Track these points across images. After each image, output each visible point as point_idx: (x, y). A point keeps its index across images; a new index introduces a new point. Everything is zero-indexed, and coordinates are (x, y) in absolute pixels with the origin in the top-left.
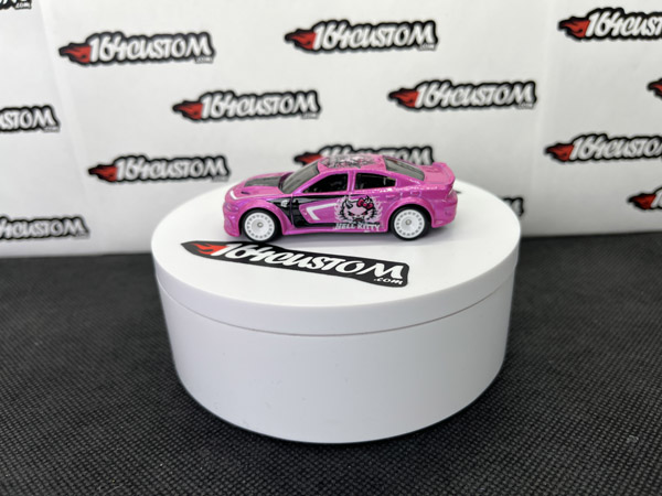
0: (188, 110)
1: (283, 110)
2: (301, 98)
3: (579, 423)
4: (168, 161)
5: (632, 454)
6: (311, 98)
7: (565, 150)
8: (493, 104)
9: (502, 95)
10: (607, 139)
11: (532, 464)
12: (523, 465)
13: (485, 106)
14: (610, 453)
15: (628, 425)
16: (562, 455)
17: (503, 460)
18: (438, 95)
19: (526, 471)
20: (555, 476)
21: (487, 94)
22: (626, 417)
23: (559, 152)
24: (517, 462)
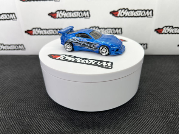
0: (53, 15)
1: (79, 16)
2: (85, 13)
3: (157, 110)
4: (47, 30)
5: (171, 119)
6: (88, 13)
7: (161, 30)
8: (140, 16)
9: (143, 13)
10: (173, 28)
11: (142, 120)
12: (139, 121)
13: (138, 17)
14: (165, 119)
15: (171, 111)
16: (151, 119)
17: (134, 119)
18: (124, 13)
19: (140, 122)
20: (148, 124)
21: (139, 13)
22: (170, 109)
23: (159, 31)
24: (138, 120)
